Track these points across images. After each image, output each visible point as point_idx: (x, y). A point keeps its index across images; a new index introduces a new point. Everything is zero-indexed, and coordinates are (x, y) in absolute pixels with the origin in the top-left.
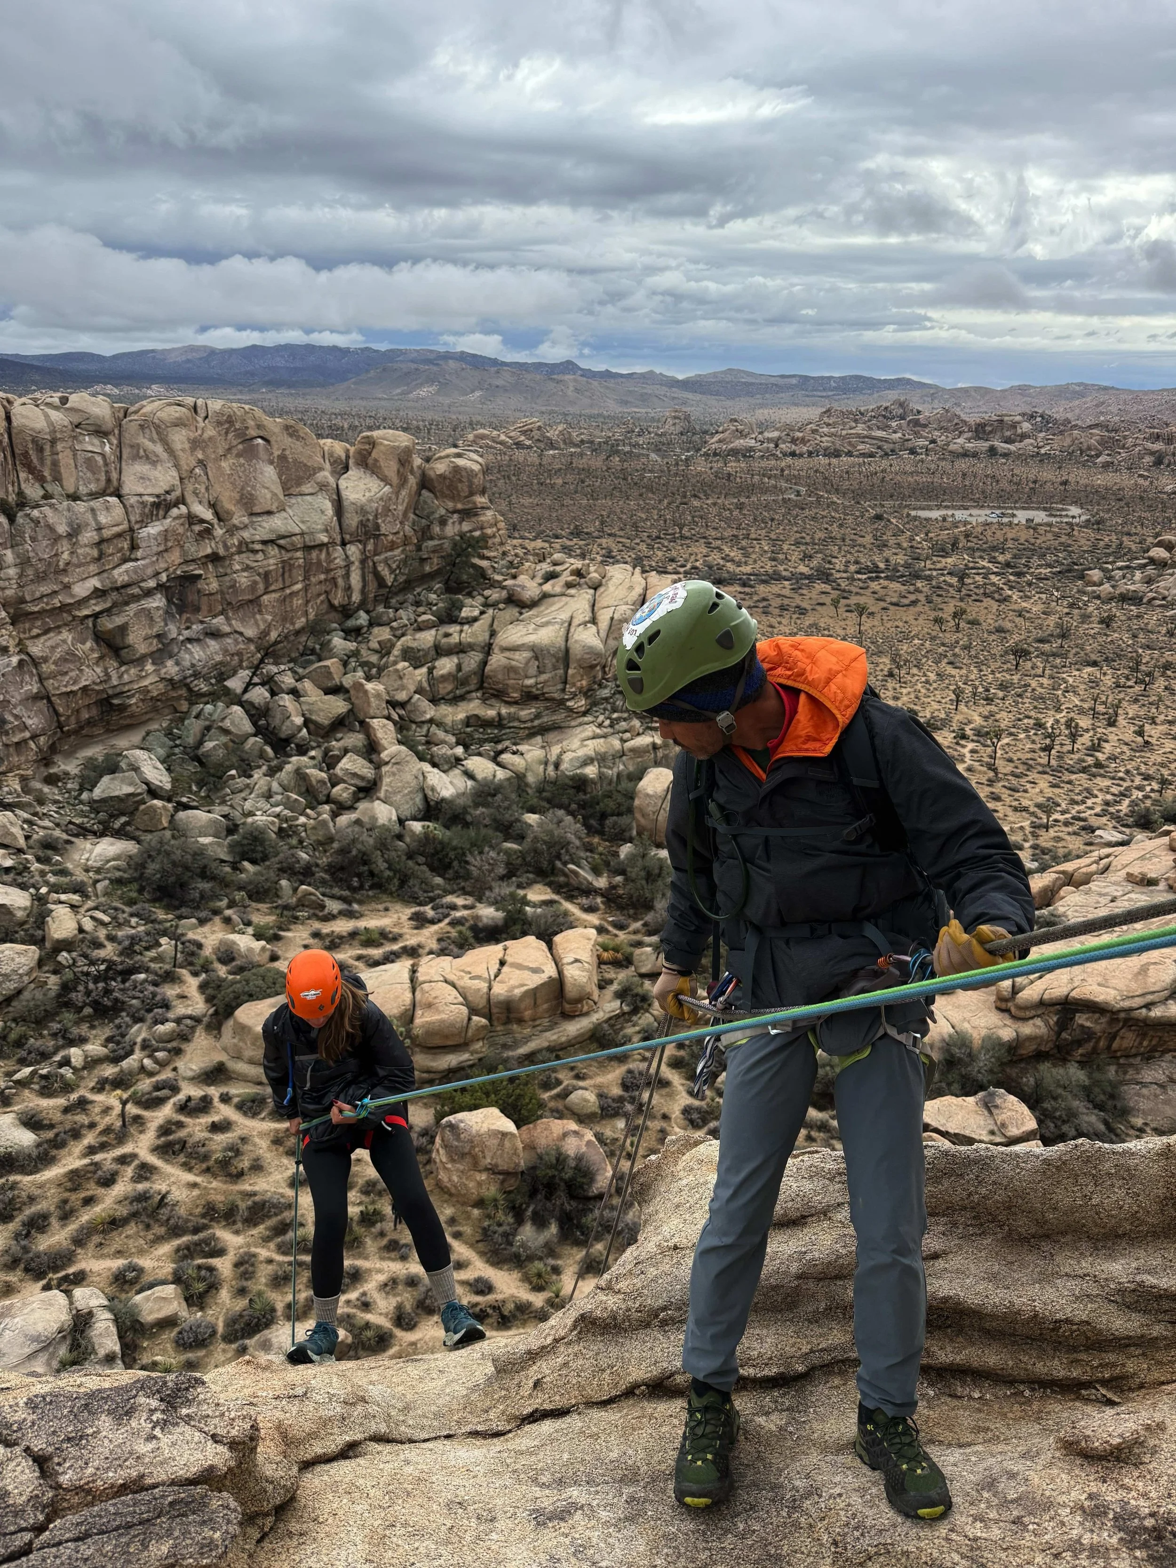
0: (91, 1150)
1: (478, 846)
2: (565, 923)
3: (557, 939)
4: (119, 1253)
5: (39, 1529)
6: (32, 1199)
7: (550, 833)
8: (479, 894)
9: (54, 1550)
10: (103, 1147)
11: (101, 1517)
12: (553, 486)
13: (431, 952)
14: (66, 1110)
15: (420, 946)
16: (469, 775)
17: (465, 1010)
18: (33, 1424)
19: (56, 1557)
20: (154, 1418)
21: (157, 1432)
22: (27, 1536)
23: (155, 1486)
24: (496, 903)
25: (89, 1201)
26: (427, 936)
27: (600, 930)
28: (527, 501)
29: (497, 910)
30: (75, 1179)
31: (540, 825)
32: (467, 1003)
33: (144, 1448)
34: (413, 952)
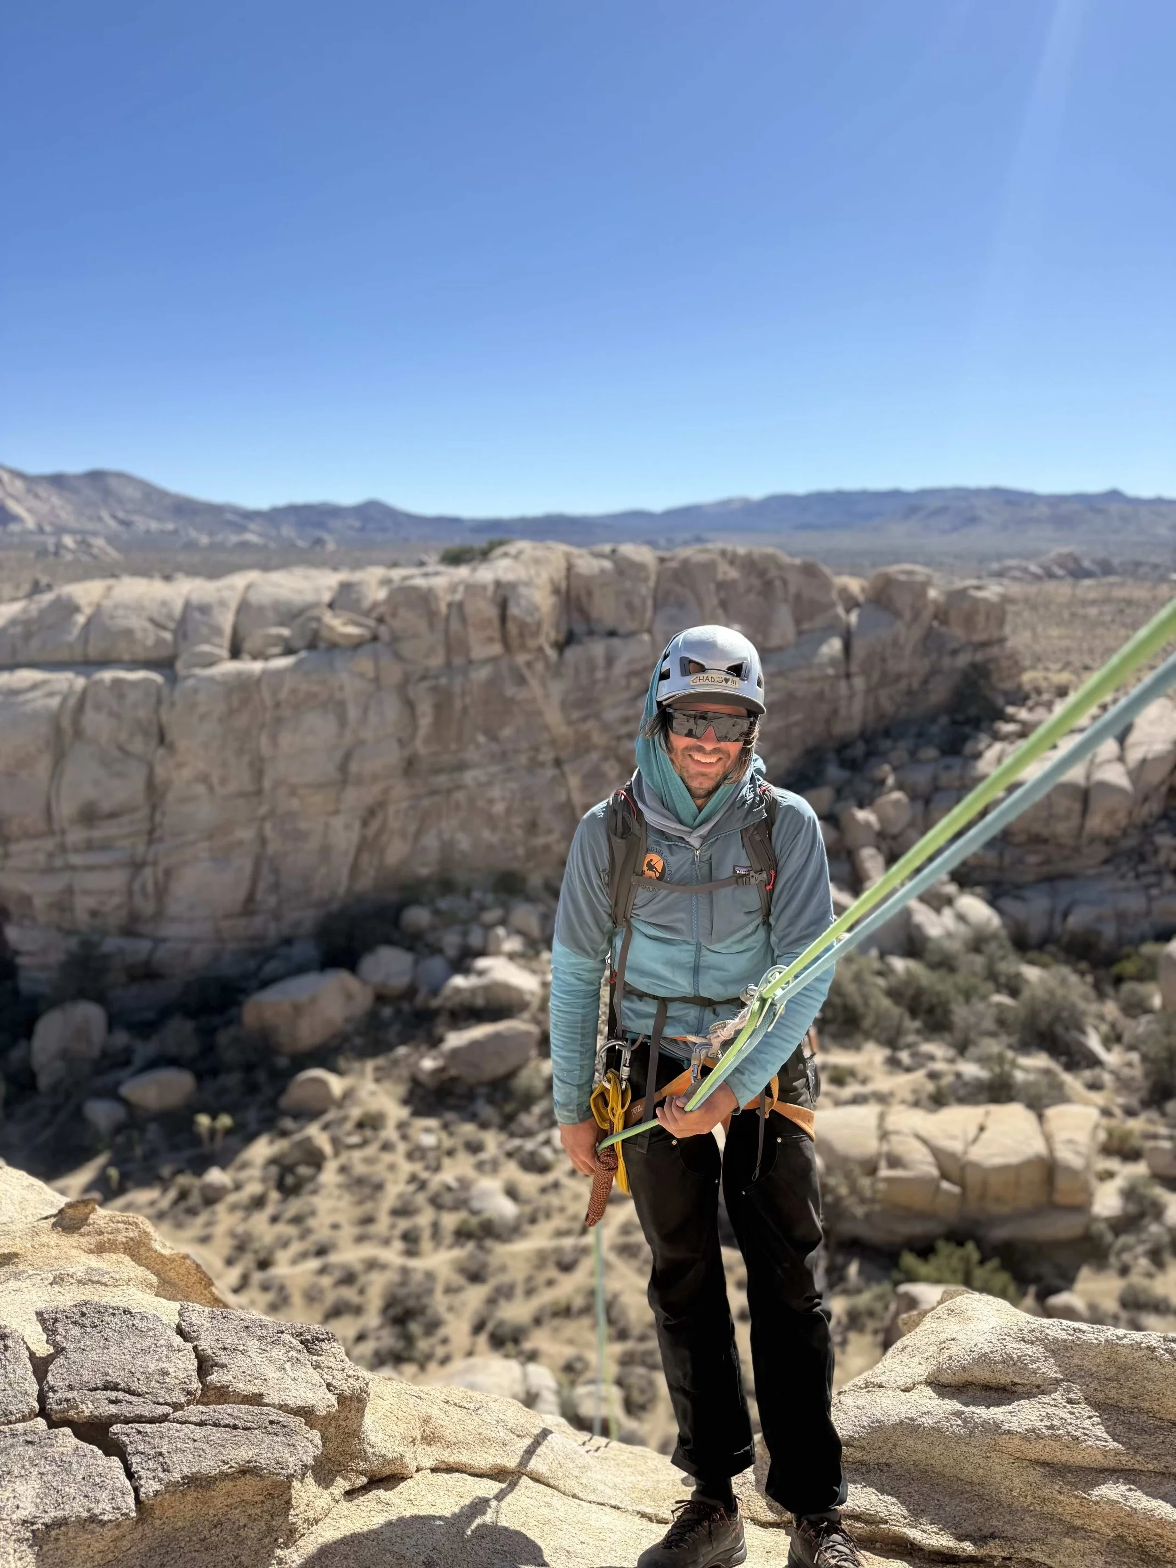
0: (560, 1234)
1: (968, 995)
2: (1061, 1096)
3: (1051, 1112)
4: (571, 1342)
5: (177, 1407)
6: (503, 1269)
7: (1051, 993)
8: (962, 1048)
9: (178, 1426)
10: (566, 1233)
11: (220, 1413)
12: (1085, 617)
13: (903, 1102)
14: (544, 1190)
15: (891, 1094)
16: (961, 918)
17: (935, 1172)
18: (207, 1330)
19: (178, 1431)
20: (290, 1355)
21: (288, 1366)
22: (167, 1409)
23: (267, 1405)
24: (982, 1061)
25: (550, 1283)
26: (902, 1083)
27: (1106, 1112)
28: (1055, 632)
29: (983, 1067)
30: (541, 1258)
31: (1042, 981)
32: (940, 1167)
33: (271, 1373)
34: (882, 1098)
